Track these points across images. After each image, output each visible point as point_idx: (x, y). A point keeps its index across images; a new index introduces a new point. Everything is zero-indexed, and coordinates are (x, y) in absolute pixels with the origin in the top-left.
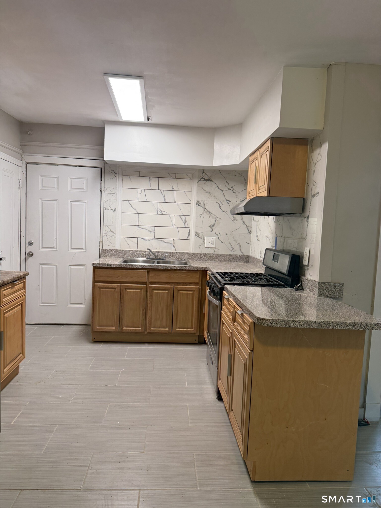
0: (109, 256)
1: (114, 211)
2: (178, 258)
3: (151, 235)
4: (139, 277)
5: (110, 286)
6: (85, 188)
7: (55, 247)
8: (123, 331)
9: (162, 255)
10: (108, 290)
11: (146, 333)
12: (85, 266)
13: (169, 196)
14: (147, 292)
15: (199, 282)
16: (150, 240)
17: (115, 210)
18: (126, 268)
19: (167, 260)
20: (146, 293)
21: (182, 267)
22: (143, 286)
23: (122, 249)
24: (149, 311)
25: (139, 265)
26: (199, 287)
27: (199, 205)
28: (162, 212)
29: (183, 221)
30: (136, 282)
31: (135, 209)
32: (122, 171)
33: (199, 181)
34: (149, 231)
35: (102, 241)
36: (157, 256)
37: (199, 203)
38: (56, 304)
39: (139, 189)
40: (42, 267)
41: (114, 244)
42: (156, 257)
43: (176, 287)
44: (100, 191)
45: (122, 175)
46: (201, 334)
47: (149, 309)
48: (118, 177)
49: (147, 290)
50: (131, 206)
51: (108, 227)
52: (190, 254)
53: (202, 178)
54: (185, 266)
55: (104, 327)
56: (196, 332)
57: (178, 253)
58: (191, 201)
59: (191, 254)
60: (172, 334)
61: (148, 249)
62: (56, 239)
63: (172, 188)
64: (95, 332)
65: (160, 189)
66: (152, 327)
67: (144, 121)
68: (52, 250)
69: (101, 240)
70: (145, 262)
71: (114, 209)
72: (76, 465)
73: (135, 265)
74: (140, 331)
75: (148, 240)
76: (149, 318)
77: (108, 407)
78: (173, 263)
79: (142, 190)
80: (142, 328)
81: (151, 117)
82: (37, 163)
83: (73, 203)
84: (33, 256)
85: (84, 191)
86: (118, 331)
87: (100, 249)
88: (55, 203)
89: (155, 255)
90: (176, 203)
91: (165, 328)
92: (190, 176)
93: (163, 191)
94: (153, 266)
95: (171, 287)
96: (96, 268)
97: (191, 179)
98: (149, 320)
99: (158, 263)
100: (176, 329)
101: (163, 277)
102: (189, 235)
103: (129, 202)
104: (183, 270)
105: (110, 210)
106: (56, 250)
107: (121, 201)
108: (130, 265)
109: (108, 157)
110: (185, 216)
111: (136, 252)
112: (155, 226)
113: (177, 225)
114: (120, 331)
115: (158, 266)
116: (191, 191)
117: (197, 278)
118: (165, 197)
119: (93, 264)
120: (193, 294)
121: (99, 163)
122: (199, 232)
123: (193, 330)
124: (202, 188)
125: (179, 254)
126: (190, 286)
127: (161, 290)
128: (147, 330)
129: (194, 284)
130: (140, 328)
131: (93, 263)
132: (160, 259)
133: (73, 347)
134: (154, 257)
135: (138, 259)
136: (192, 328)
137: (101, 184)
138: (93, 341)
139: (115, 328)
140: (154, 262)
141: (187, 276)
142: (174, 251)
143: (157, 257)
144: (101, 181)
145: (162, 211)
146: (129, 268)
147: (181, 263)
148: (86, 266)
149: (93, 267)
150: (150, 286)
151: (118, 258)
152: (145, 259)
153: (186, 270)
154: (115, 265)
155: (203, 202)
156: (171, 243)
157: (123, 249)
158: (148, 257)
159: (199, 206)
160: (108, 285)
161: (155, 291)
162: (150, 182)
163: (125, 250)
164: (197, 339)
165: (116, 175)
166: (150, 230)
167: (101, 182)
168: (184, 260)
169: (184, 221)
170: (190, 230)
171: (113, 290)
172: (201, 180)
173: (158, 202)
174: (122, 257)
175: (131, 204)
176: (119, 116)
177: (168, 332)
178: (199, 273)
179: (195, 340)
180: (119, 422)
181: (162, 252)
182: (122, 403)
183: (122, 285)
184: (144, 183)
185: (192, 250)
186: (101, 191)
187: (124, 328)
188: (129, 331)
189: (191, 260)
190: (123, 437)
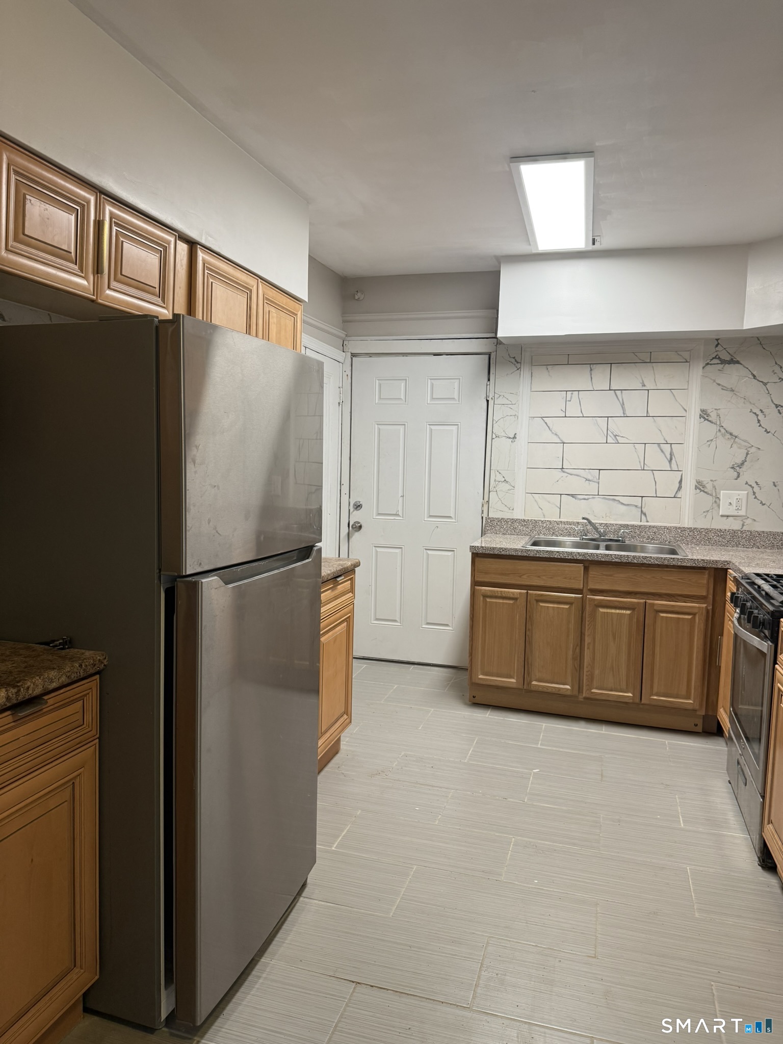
0: (500, 532)
1: (512, 440)
2: (653, 539)
3: (592, 488)
4: (565, 578)
5: (504, 593)
6: (456, 397)
7: (400, 514)
8: (532, 688)
9: (616, 532)
10: (501, 601)
11: (581, 698)
12: (453, 551)
13: (635, 402)
14: (583, 609)
15: (707, 595)
16: (588, 499)
17: (516, 438)
18: (539, 557)
19: (627, 542)
20: (581, 612)
21: (665, 559)
22: (575, 598)
23: (527, 518)
24: (587, 654)
25: (566, 552)
26: (706, 607)
27: (705, 419)
28: (617, 437)
29: (666, 457)
30: (559, 588)
31: (556, 434)
32: (532, 357)
33: (708, 364)
34: (587, 480)
35: (488, 502)
36: (605, 534)
37: (705, 414)
38: (400, 623)
39: (566, 391)
40: (377, 552)
41: (511, 508)
42: (600, 536)
43: (650, 604)
44: (485, 400)
45: (532, 365)
46: (710, 713)
47: (588, 648)
48: (522, 370)
49: (584, 608)
50: (549, 427)
51: (500, 473)
52: (682, 531)
53: (713, 358)
54: (674, 558)
55: (492, 676)
56: (697, 707)
57: (654, 527)
58: (686, 411)
59: (683, 529)
60: (641, 706)
61: (583, 518)
62: (402, 498)
63: (641, 385)
64: (476, 686)
65: (613, 389)
66: (595, 687)
67: (584, 247)
68: (395, 519)
69: (486, 499)
70: (577, 545)
71: (512, 436)
72: (455, 955)
73: (558, 552)
74: (569, 693)
75: (585, 499)
76: (587, 667)
77: (512, 846)
78: (643, 549)
79: (572, 394)
80: (572, 686)
81: (599, 236)
82: (370, 355)
83: (433, 427)
84: (362, 530)
85: (455, 402)
86: (521, 687)
87: (482, 517)
88: (402, 428)
89: (600, 531)
90: (649, 416)
91: (625, 692)
92: (686, 355)
93: (620, 391)
94: (597, 555)
95: (638, 603)
96: (478, 556)
97: (687, 362)
98: (587, 672)
99: (608, 548)
100: (650, 696)
101: (620, 580)
102: (680, 488)
103: (544, 421)
104: (667, 566)
105: (504, 438)
106: (402, 519)
107: (528, 418)
108: (547, 551)
109: (505, 330)
110: (671, 445)
111: (558, 524)
112: (600, 470)
113: (650, 464)
114: (525, 688)
115: (608, 554)
116: (688, 389)
117: (701, 585)
118: (625, 404)
119: (472, 547)
120: (692, 621)
121: (486, 345)
122: (705, 480)
123: (691, 702)
124: (714, 381)
125: (655, 530)
126: (686, 602)
127: (616, 608)
128: (583, 693)
129: (694, 599)
130: (568, 687)
131: (472, 545)
132: (611, 540)
133: (434, 710)
134: (596, 536)
135: (560, 538)
136: (689, 698)
137: (488, 386)
138: (470, 703)
139: (516, 680)
140: (597, 548)
141: (679, 580)
142: (644, 523)
143: (603, 536)
144: (489, 380)
145: (616, 435)
146: (545, 557)
147: (661, 551)
148: (455, 551)
149: (473, 554)
150: (590, 599)
151: (519, 536)
152: (577, 539)
153: (674, 567)
154: (516, 550)
155: (715, 412)
156: (636, 506)
157: (530, 519)
158: (584, 536)
159: (706, 421)
160: (501, 592)
161: (602, 610)
162: (591, 375)
163: (534, 520)
164: (700, 722)
165: (518, 366)
166: (590, 477)
167: (488, 384)
168: (667, 543)
169: (669, 457)
170: (682, 476)
171: (511, 602)
172: (712, 362)
173: (608, 417)
174: (527, 535)
175: (547, 423)
176: (531, 243)
177: (631, 701)
178: (707, 573)
179: (696, 725)
180: (536, 881)
181: (616, 524)
182: (539, 841)
183: (529, 591)
184: (577, 379)
185: (687, 522)
186: (488, 401)
187: (534, 683)
188: (545, 690)
189: (684, 544)
190: (548, 914)
